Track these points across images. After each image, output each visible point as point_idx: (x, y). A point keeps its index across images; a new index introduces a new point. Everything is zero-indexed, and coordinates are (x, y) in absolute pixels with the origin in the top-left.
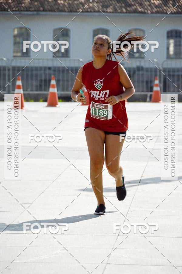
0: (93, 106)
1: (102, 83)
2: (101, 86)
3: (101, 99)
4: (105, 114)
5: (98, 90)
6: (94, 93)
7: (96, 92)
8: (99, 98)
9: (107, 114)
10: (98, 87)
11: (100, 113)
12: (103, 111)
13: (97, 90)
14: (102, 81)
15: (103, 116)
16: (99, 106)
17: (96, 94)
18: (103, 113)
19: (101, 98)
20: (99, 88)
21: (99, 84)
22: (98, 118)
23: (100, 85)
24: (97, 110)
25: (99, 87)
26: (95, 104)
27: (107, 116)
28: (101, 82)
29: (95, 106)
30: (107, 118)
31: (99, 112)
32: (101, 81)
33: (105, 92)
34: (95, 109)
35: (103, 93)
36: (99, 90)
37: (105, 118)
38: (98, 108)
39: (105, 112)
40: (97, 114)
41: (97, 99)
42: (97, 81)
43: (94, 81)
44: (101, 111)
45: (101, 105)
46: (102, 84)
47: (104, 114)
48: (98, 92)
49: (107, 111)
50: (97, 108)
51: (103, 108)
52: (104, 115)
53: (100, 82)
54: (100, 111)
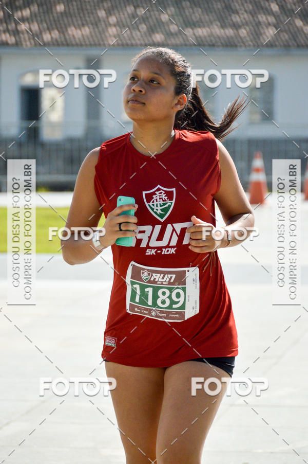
0: (136, 275)
1: (171, 198)
2: (170, 206)
3: (165, 252)
4: (178, 302)
5: (159, 223)
6: (144, 232)
7: (150, 227)
8: (160, 248)
9: (182, 299)
10: (159, 212)
11: (162, 297)
12: (171, 290)
13: (153, 222)
14: (173, 191)
15: (170, 307)
16: (157, 277)
17: (148, 234)
18: (170, 297)
19: (168, 246)
20: (162, 216)
21: (162, 202)
22: (153, 315)
23: (164, 204)
24: (150, 291)
25: (161, 210)
26: (144, 269)
27: (183, 307)
28: (169, 195)
29: (145, 275)
30: (183, 315)
31: (155, 297)
32: (166, 192)
33: (178, 227)
34: (143, 288)
35: (174, 230)
36: (162, 220)
37: (177, 313)
38: (154, 282)
39: (178, 295)
40: (150, 303)
41: (153, 252)
42: (154, 193)
43: (144, 193)
44: (164, 293)
45: (165, 273)
46: (174, 201)
47: (173, 302)
48: (158, 228)
49: (184, 290)
50: (150, 282)
51: (172, 281)
52: (174, 306)
53: (164, 196)
54: (160, 293)
